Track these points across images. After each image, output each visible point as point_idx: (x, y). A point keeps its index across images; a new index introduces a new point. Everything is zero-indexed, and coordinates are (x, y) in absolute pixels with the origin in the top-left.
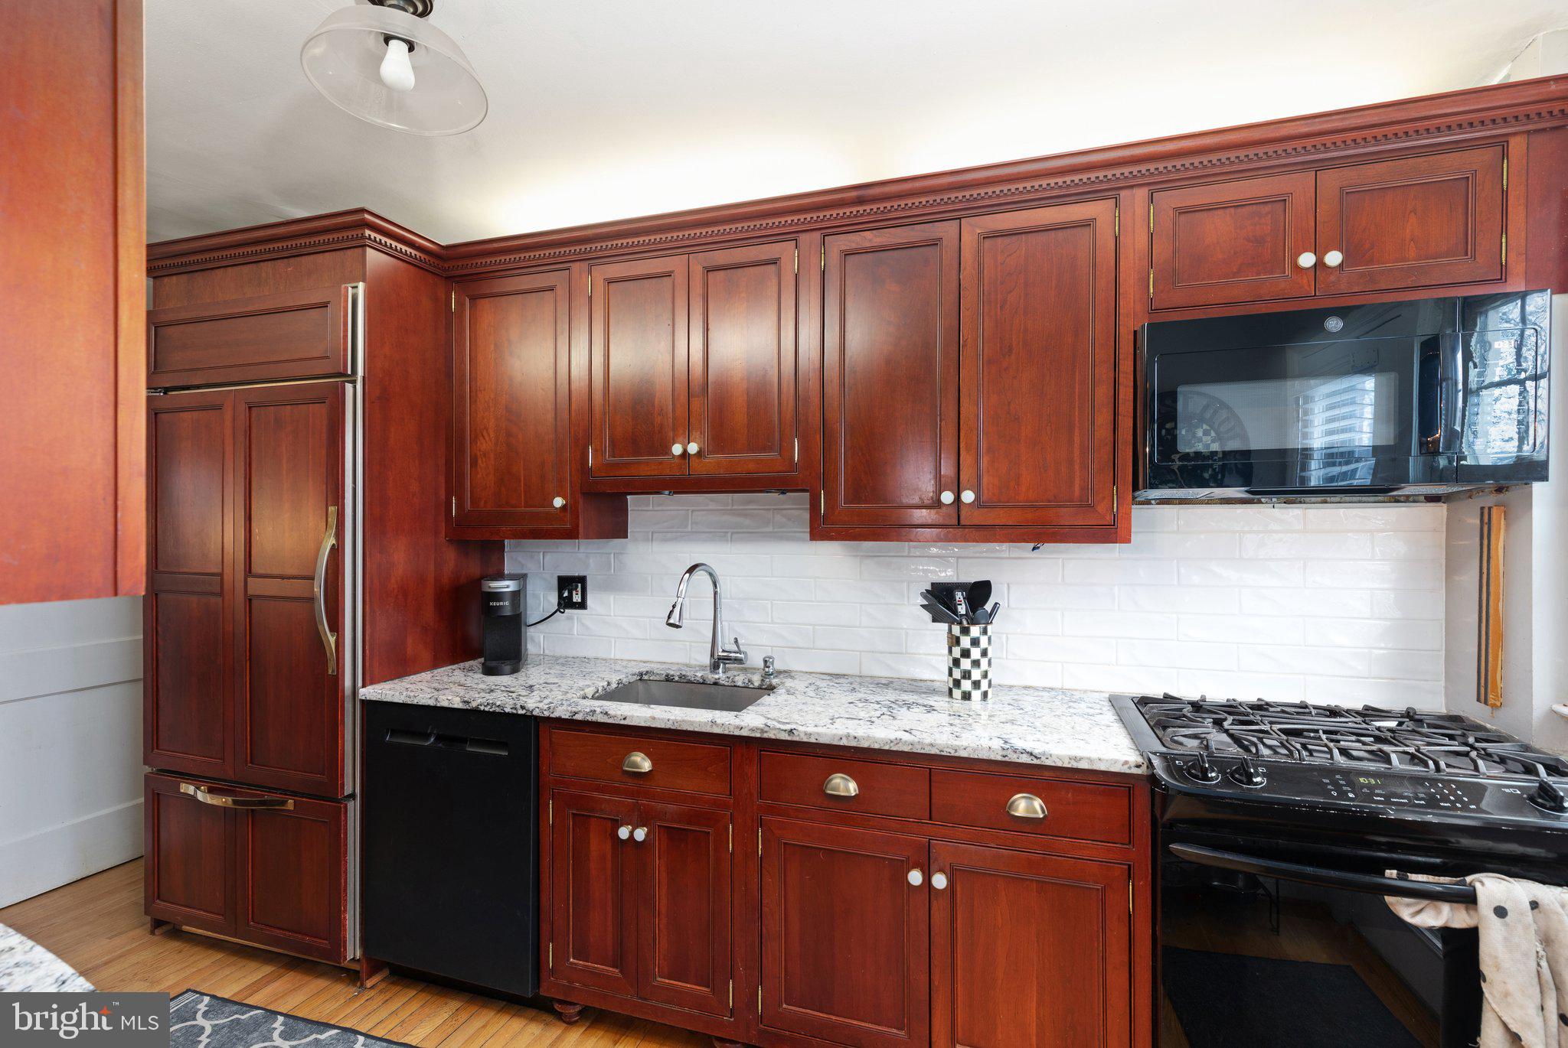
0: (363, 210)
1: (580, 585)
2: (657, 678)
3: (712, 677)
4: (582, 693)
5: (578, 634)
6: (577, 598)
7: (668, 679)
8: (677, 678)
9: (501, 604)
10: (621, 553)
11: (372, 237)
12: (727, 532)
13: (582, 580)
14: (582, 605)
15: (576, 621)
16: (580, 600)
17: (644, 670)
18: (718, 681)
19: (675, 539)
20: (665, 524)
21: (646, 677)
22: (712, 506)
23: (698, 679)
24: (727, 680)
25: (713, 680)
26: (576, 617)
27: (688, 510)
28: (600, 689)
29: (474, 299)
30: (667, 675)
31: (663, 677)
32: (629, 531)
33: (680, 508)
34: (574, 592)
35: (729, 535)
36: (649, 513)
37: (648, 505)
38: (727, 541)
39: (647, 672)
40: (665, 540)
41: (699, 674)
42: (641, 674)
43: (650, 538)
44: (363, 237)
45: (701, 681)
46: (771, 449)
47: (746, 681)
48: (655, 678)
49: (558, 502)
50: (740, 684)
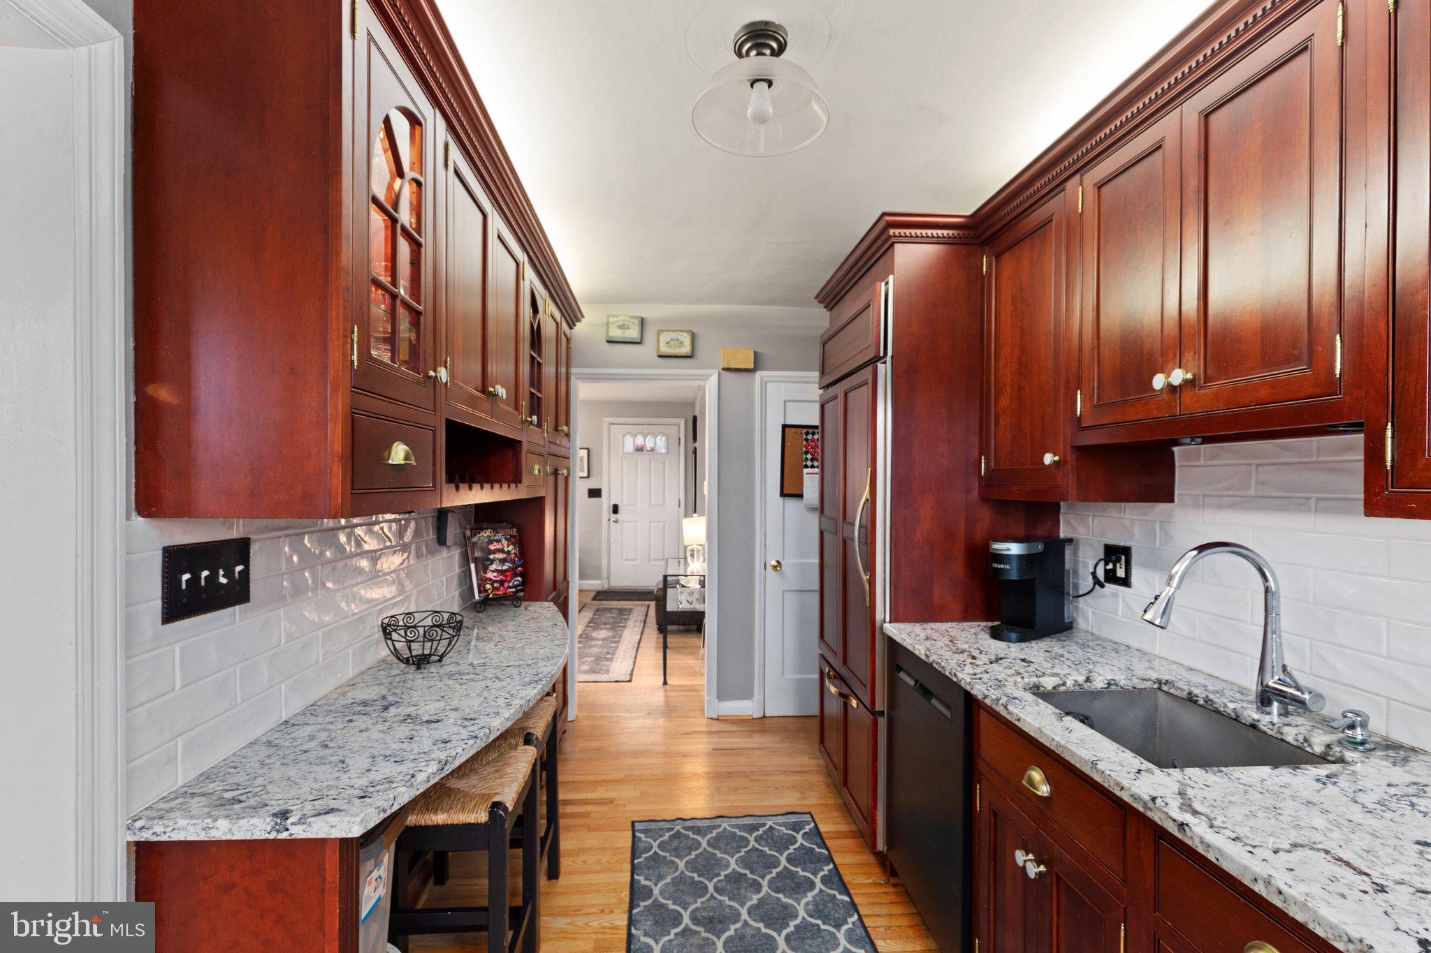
0: (884, 214)
1: (1123, 557)
2: (1177, 693)
3: (1251, 713)
4: (1034, 680)
5: (1123, 616)
6: (1121, 573)
7: (1191, 699)
8: (1201, 702)
9: (1002, 566)
10: (1168, 522)
11: (902, 234)
12: (1309, 498)
13: (1126, 551)
14: (1125, 582)
15: (1121, 600)
16: (1123, 576)
17: (1164, 677)
18: (1256, 723)
19: (1232, 506)
20: (1222, 485)
21: (1165, 688)
22: (1286, 457)
23: (1229, 711)
24: (1270, 726)
25: (1249, 721)
26: (1120, 596)
27: (1251, 464)
28: (1070, 683)
29: (998, 256)
30: (1190, 693)
31: (1184, 695)
32: (1176, 493)
33: (1241, 462)
34: (1118, 565)
35: (1313, 502)
36: (1200, 469)
37: (1198, 458)
38: (1309, 511)
39: (1167, 681)
40: (1220, 507)
41: (1232, 706)
42: (1160, 682)
43: (1200, 504)
44: (890, 237)
45: (1233, 715)
46: (1297, 360)
47: (1301, 739)
48: (1176, 693)
49: (1048, 459)
50: (1290, 739)
